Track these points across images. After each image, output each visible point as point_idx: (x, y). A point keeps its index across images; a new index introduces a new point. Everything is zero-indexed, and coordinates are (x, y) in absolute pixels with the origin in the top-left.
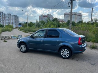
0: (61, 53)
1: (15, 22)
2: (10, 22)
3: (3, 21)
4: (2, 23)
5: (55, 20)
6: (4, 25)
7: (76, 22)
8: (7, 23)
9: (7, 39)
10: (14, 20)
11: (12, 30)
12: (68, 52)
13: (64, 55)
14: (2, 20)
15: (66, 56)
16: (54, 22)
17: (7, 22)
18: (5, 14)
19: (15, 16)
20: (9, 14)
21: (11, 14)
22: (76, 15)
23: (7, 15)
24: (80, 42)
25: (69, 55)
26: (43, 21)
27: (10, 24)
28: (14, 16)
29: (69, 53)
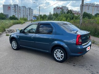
0: (55, 55)
1: (30, 15)
2: (25, 14)
3: (18, 14)
4: (17, 16)
5: (70, 12)
6: (19, 17)
7: (93, 15)
8: (22, 16)
9: (12, 32)
10: (28, 13)
11: (24, 23)
12: (62, 53)
13: (57, 57)
14: (17, 12)
15: (59, 59)
16: (67, 15)
17: (22, 14)
18: (19, 7)
19: (30, 9)
20: (23, 7)
21: (25, 7)
22: (93, 6)
23: (22, 8)
24: (78, 41)
25: (63, 57)
26: (57, 13)
27: (24, 16)
28: (28, 9)
29: (63, 55)
